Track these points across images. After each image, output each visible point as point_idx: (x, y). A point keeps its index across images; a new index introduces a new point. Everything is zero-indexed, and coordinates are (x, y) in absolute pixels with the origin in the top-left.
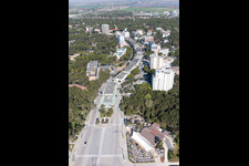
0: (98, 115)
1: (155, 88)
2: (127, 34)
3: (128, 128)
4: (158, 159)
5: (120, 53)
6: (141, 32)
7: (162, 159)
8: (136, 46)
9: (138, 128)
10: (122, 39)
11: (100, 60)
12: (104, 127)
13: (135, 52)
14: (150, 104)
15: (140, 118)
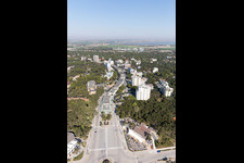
0: (100, 119)
1: (138, 98)
2: (112, 62)
3: (124, 127)
4: (149, 147)
5: (109, 75)
6: (121, 61)
7: (152, 147)
8: (120, 71)
9: (132, 126)
10: (109, 65)
11: (96, 80)
12: (106, 128)
13: (119, 75)
14: (137, 110)
15: (131, 120)
